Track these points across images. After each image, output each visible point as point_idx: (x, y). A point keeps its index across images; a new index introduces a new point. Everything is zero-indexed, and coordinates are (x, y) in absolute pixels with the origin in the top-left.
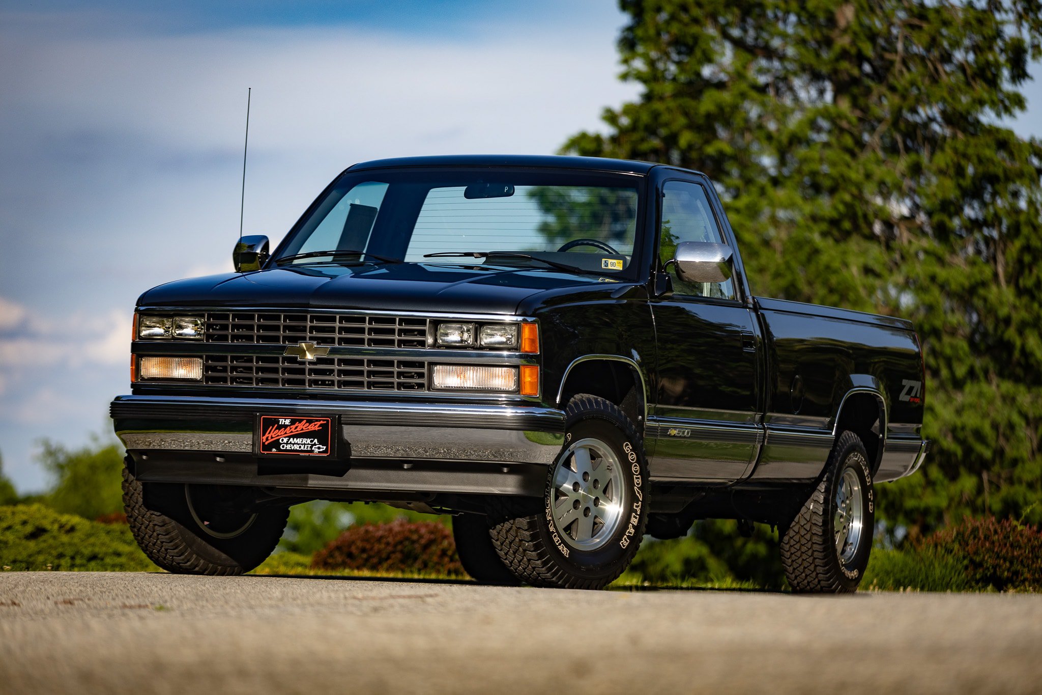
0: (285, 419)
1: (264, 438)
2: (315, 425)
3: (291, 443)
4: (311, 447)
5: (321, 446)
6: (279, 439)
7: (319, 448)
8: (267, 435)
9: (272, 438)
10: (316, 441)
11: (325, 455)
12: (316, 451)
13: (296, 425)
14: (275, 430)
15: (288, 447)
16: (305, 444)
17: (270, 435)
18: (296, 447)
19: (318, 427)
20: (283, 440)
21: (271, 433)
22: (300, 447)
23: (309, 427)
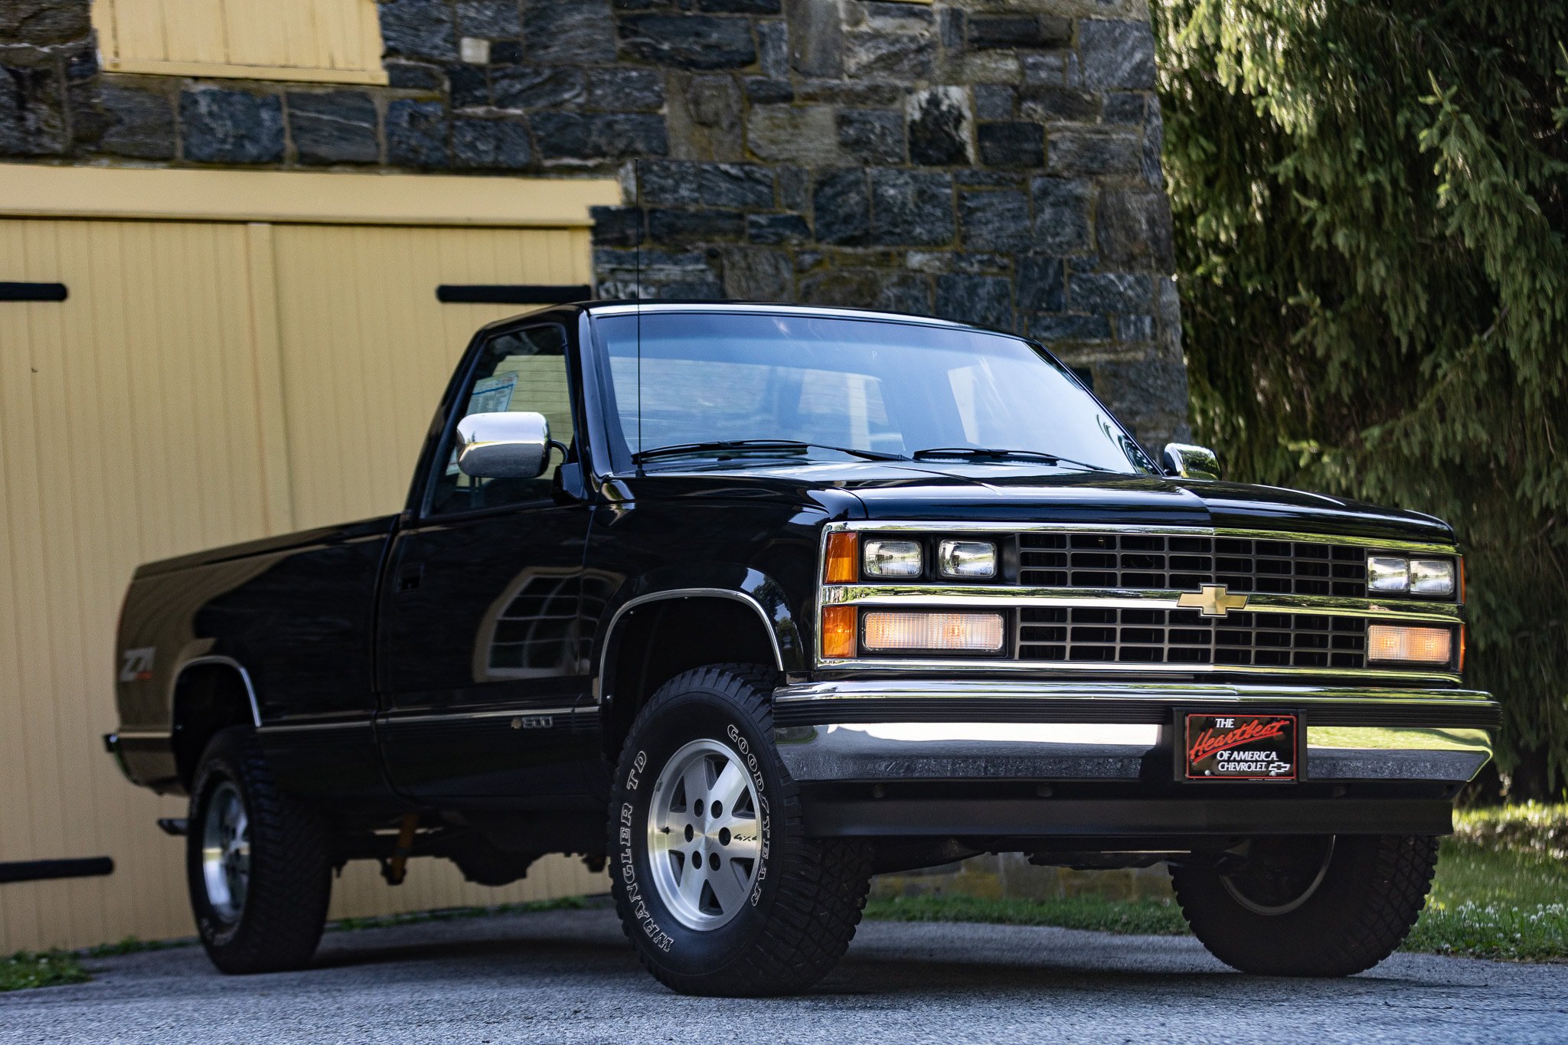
0: (1225, 718)
1: (1193, 752)
2: (1273, 728)
3: (1235, 760)
4: (1267, 767)
5: (1282, 764)
6: (1216, 754)
7: (1279, 767)
8: (1196, 748)
9: (1204, 752)
10: (1274, 755)
11: (1289, 779)
12: (1273, 773)
13: (1243, 728)
14: (1210, 738)
15: (1231, 766)
16: (1257, 761)
17: (1201, 748)
18: (1244, 767)
19: (1279, 730)
20: (1221, 755)
21: (1203, 745)
22: (1249, 767)
23: (1263, 732)
